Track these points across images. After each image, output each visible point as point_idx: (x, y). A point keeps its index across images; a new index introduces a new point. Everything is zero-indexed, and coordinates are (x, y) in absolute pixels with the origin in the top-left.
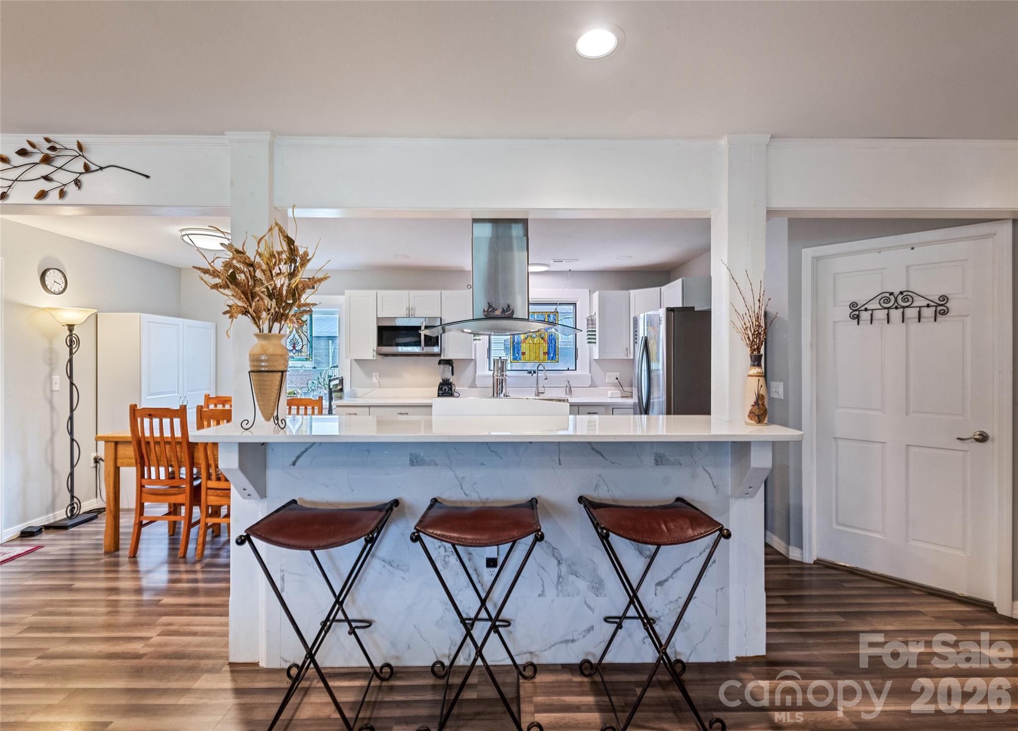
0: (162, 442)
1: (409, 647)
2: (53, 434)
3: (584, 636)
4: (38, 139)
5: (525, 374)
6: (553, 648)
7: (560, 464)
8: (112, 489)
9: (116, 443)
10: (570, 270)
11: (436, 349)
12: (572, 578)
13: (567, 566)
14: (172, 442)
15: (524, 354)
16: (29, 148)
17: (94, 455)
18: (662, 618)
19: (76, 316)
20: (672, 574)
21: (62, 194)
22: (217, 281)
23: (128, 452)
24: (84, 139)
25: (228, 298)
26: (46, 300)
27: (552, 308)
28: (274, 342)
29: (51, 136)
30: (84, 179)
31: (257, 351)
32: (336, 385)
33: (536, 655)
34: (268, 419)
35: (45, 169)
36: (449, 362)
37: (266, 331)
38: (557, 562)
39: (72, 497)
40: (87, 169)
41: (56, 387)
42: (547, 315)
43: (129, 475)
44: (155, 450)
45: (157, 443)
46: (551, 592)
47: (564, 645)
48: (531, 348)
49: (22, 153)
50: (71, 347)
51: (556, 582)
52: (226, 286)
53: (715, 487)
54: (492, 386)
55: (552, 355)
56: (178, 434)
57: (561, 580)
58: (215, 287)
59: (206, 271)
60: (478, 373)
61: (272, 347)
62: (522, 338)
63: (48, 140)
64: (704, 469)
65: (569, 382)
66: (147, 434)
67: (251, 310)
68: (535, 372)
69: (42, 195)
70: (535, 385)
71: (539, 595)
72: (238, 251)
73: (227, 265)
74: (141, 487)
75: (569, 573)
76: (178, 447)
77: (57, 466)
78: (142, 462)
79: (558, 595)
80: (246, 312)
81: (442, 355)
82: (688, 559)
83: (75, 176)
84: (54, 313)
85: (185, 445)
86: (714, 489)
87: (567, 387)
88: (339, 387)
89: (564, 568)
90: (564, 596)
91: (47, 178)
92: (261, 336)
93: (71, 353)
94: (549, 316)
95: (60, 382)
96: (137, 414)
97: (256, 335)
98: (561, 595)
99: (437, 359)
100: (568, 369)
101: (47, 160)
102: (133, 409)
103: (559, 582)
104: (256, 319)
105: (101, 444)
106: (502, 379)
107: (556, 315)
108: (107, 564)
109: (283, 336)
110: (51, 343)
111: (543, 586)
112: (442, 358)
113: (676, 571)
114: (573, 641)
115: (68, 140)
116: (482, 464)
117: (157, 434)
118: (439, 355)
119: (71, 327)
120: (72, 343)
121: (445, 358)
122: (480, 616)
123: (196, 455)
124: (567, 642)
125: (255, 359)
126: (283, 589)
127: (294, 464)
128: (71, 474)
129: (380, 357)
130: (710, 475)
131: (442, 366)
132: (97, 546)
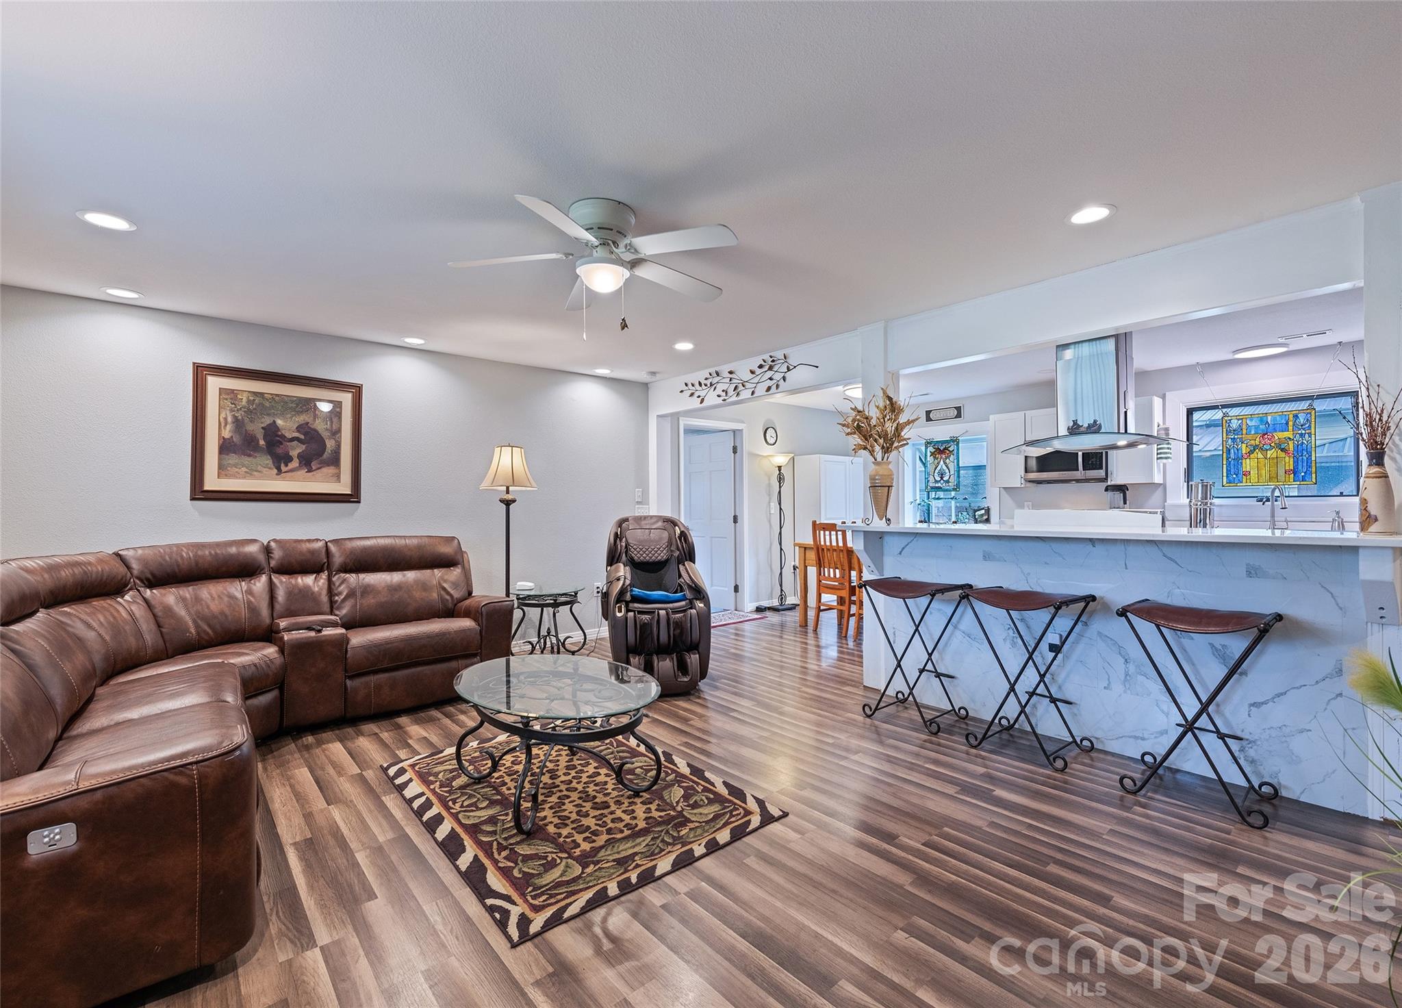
0: (831, 549)
1: (984, 705)
2: (771, 544)
3: (1156, 737)
4: (766, 357)
5: (1253, 502)
6: (1120, 740)
7: (1126, 568)
8: (803, 582)
9: (805, 548)
10: (1340, 343)
11: (1102, 473)
12: (1140, 678)
13: (1136, 666)
14: (836, 550)
15: (1247, 474)
16: (763, 363)
17: (793, 563)
18: (1259, 743)
19: (781, 460)
20: (1273, 698)
21: (777, 386)
22: (849, 430)
23: (812, 555)
24: (786, 351)
25: (857, 440)
26: (767, 450)
27: (1304, 405)
28: (885, 467)
29: (772, 354)
30: (787, 375)
31: (873, 473)
32: (982, 515)
33: (1102, 742)
34: (881, 519)
35: (770, 374)
36: (1122, 489)
37: (879, 459)
38: (1123, 660)
39: (782, 590)
40: (789, 369)
41: (772, 512)
42: (1291, 416)
43: (812, 571)
44: (828, 555)
45: (828, 550)
46: (1117, 688)
47: (1132, 740)
48: (1261, 465)
49: (761, 367)
50: (779, 482)
51: (1123, 679)
52: (855, 433)
53: (1341, 609)
54: (1188, 518)
55: (1303, 474)
56: (841, 544)
57: (1128, 678)
58: (848, 434)
59: (844, 425)
60: (1169, 502)
61: (882, 470)
62: (1244, 452)
63: (771, 357)
64: (1322, 587)
65: (1338, 513)
66: (822, 543)
67: (868, 447)
68: (1268, 500)
69: (769, 389)
70: (1269, 519)
71: (1105, 688)
72: (859, 412)
73: (854, 421)
74: (819, 581)
75: (1138, 673)
76: (841, 554)
77: (773, 567)
78: (820, 565)
79: (1125, 692)
80: (865, 448)
81: (1109, 479)
82: (1298, 685)
83: (782, 375)
84: (771, 459)
85: (845, 552)
86: (1340, 611)
87: (1334, 520)
88: (985, 517)
89: (1132, 668)
90: (1132, 694)
91: (771, 379)
92: (876, 462)
93: (780, 487)
94: (1297, 416)
95: (774, 506)
96: (817, 527)
97: (873, 463)
98: (1129, 692)
99: (1104, 485)
100: (1341, 493)
101: (771, 368)
102: (814, 523)
103: (1125, 680)
104: (872, 452)
105: (797, 548)
106: (1206, 509)
107: (1310, 413)
108: (800, 631)
109: (890, 462)
110: (769, 480)
111: (1109, 680)
112: (1109, 483)
113: (1279, 695)
114: (1143, 739)
115: (779, 355)
116: (1046, 563)
117: (828, 544)
118: (1106, 479)
119: (780, 468)
120: (781, 479)
121: (1113, 483)
122: (1038, 691)
123: (852, 561)
124: (1136, 738)
125: (872, 479)
126: (894, 642)
127: (900, 553)
128: (781, 574)
129: (1029, 485)
130: (1332, 594)
131: (1110, 493)
132: (795, 622)
